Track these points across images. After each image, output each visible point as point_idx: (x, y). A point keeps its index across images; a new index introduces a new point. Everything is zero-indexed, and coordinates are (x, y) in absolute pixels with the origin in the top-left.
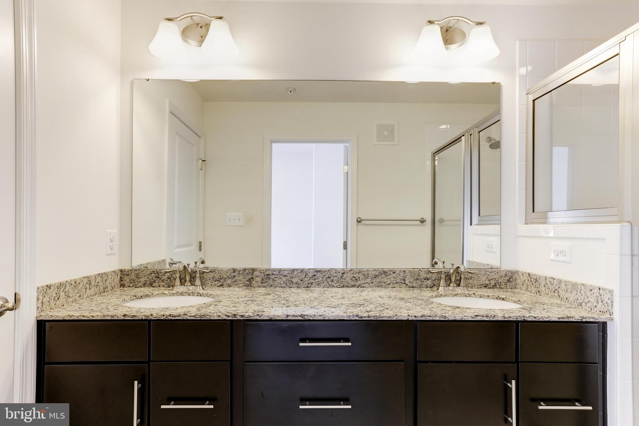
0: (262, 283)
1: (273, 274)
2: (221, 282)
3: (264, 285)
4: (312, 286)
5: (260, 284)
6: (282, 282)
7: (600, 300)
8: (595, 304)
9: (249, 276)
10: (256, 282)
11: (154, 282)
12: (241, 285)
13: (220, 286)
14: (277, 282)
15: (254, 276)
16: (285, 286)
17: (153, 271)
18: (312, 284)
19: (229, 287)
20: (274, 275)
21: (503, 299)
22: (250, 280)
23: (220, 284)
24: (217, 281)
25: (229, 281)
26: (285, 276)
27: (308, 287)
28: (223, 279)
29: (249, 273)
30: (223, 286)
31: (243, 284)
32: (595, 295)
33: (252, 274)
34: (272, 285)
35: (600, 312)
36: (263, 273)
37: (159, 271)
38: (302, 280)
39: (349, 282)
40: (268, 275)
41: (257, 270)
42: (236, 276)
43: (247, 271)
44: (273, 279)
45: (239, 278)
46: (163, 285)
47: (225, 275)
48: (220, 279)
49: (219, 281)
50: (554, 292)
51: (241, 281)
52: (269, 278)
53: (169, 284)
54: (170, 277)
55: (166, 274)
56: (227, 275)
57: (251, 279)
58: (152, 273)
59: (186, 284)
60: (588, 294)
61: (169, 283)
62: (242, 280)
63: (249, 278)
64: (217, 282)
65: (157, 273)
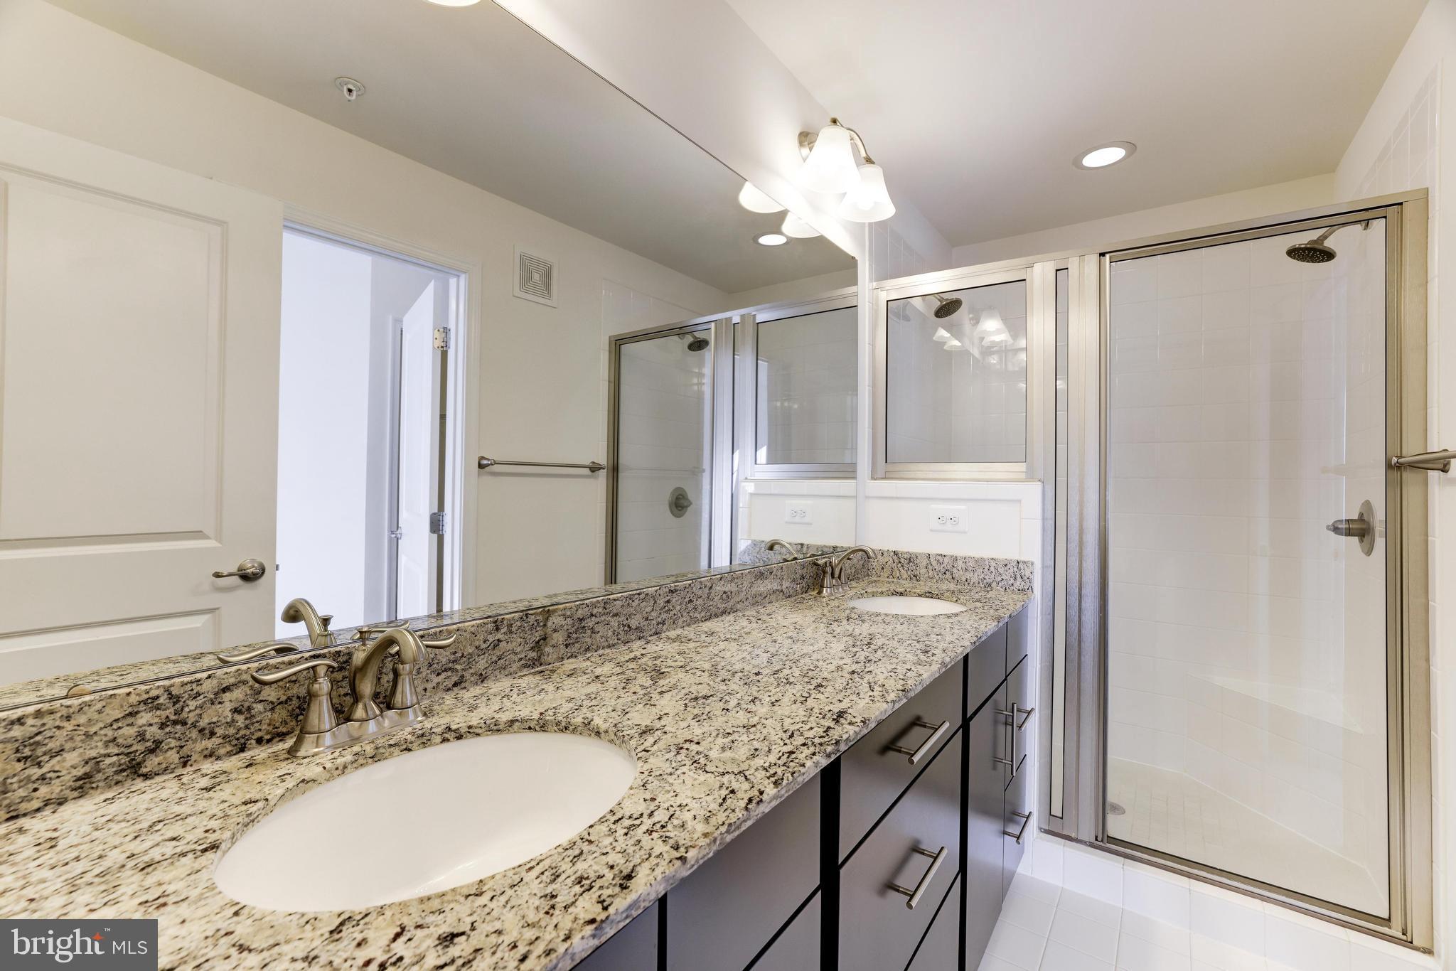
0: (567, 646)
1: (592, 615)
2: (457, 671)
3: (573, 650)
4: (665, 627)
5: (563, 650)
6: (610, 633)
7: (1018, 576)
8: (1012, 581)
9: (537, 634)
10: (553, 646)
11: (156, 748)
12: (515, 666)
13: (455, 685)
14: (599, 634)
15: (549, 631)
16: (616, 641)
17: (146, 696)
18: (663, 623)
19: (482, 682)
20: (593, 618)
21: (901, 594)
22: (537, 646)
23: (455, 679)
24: (446, 670)
25: (482, 663)
26: (616, 615)
27: (657, 634)
28: (464, 659)
29: (536, 624)
30: (463, 685)
31: (521, 663)
32: (1012, 570)
33: (545, 625)
34: (589, 648)
35: (1019, 590)
36: (570, 617)
37: (188, 688)
38: (647, 619)
39: (719, 606)
40: (581, 620)
41: (555, 611)
42: (501, 641)
43: (532, 619)
44: (592, 628)
45: (510, 646)
46: (206, 752)
47: (471, 645)
48: (453, 662)
49: (450, 669)
50: (945, 573)
51: (516, 653)
52: (584, 627)
53: (243, 737)
54: (246, 704)
55: (227, 696)
56: (477, 644)
57: (542, 641)
58: (142, 707)
59: (359, 712)
60: (1001, 570)
61: (242, 732)
62: (519, 649)
63: (537, 640)
64: (443, 675)
65: (175, 704)
